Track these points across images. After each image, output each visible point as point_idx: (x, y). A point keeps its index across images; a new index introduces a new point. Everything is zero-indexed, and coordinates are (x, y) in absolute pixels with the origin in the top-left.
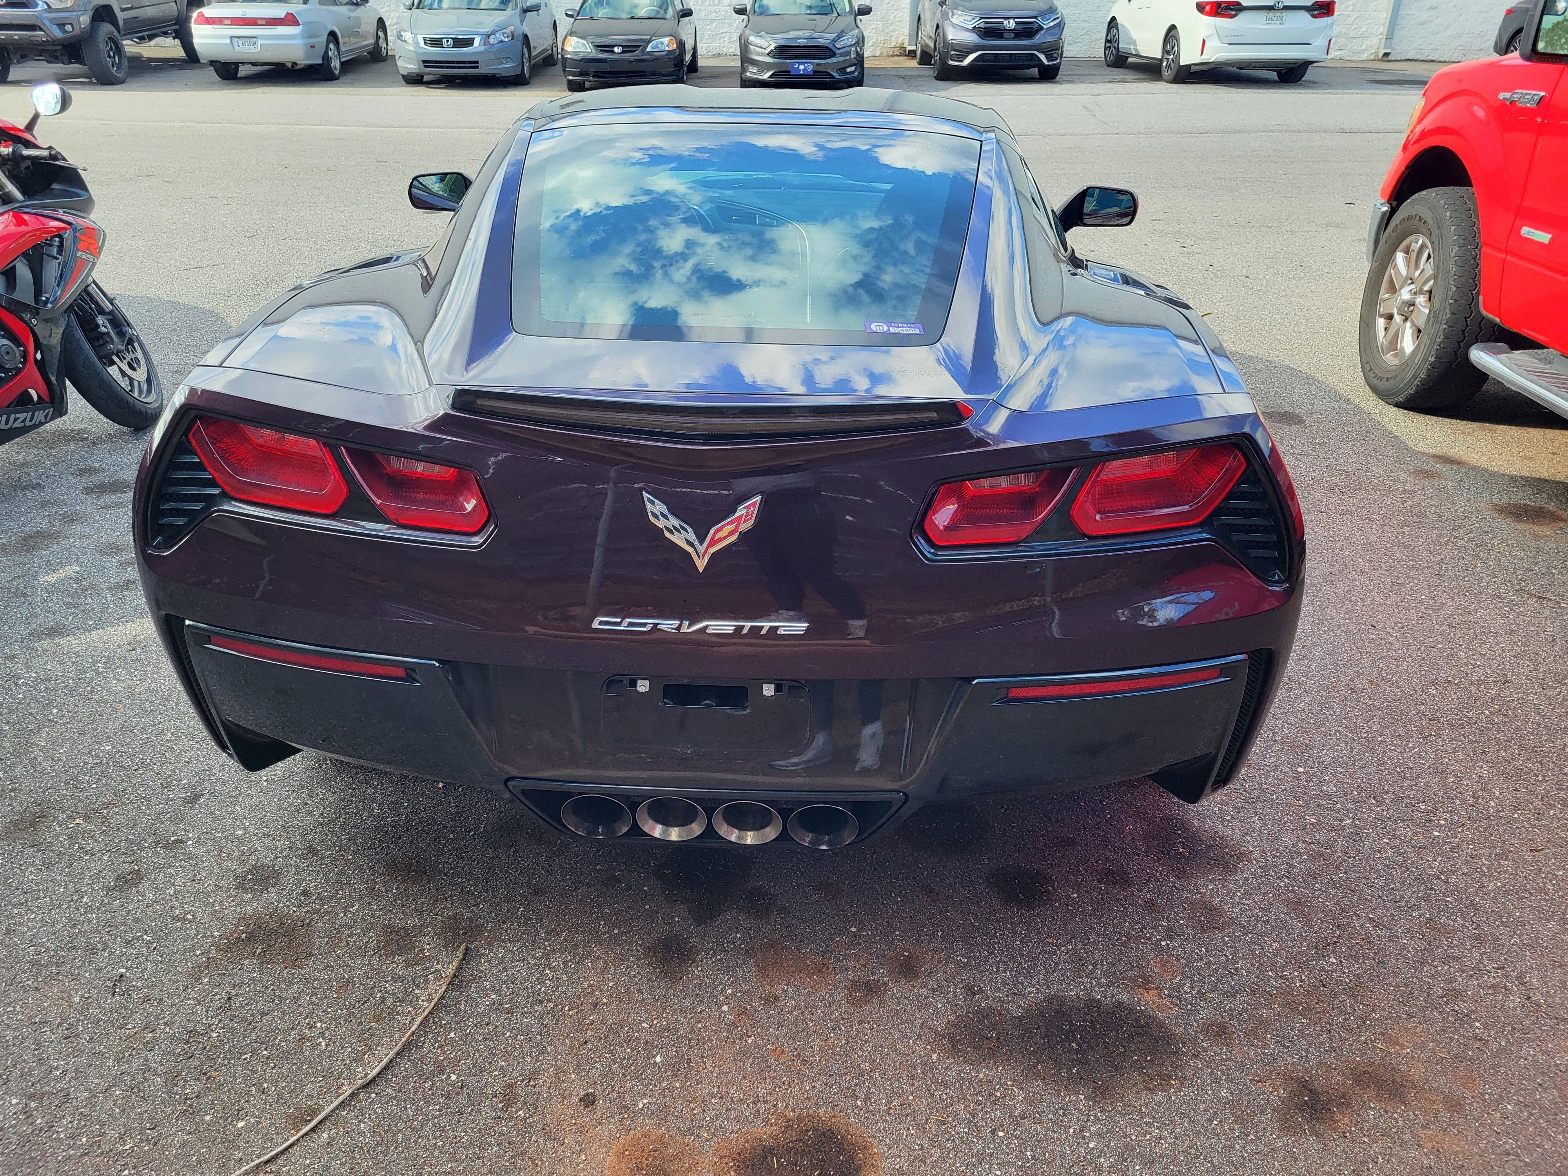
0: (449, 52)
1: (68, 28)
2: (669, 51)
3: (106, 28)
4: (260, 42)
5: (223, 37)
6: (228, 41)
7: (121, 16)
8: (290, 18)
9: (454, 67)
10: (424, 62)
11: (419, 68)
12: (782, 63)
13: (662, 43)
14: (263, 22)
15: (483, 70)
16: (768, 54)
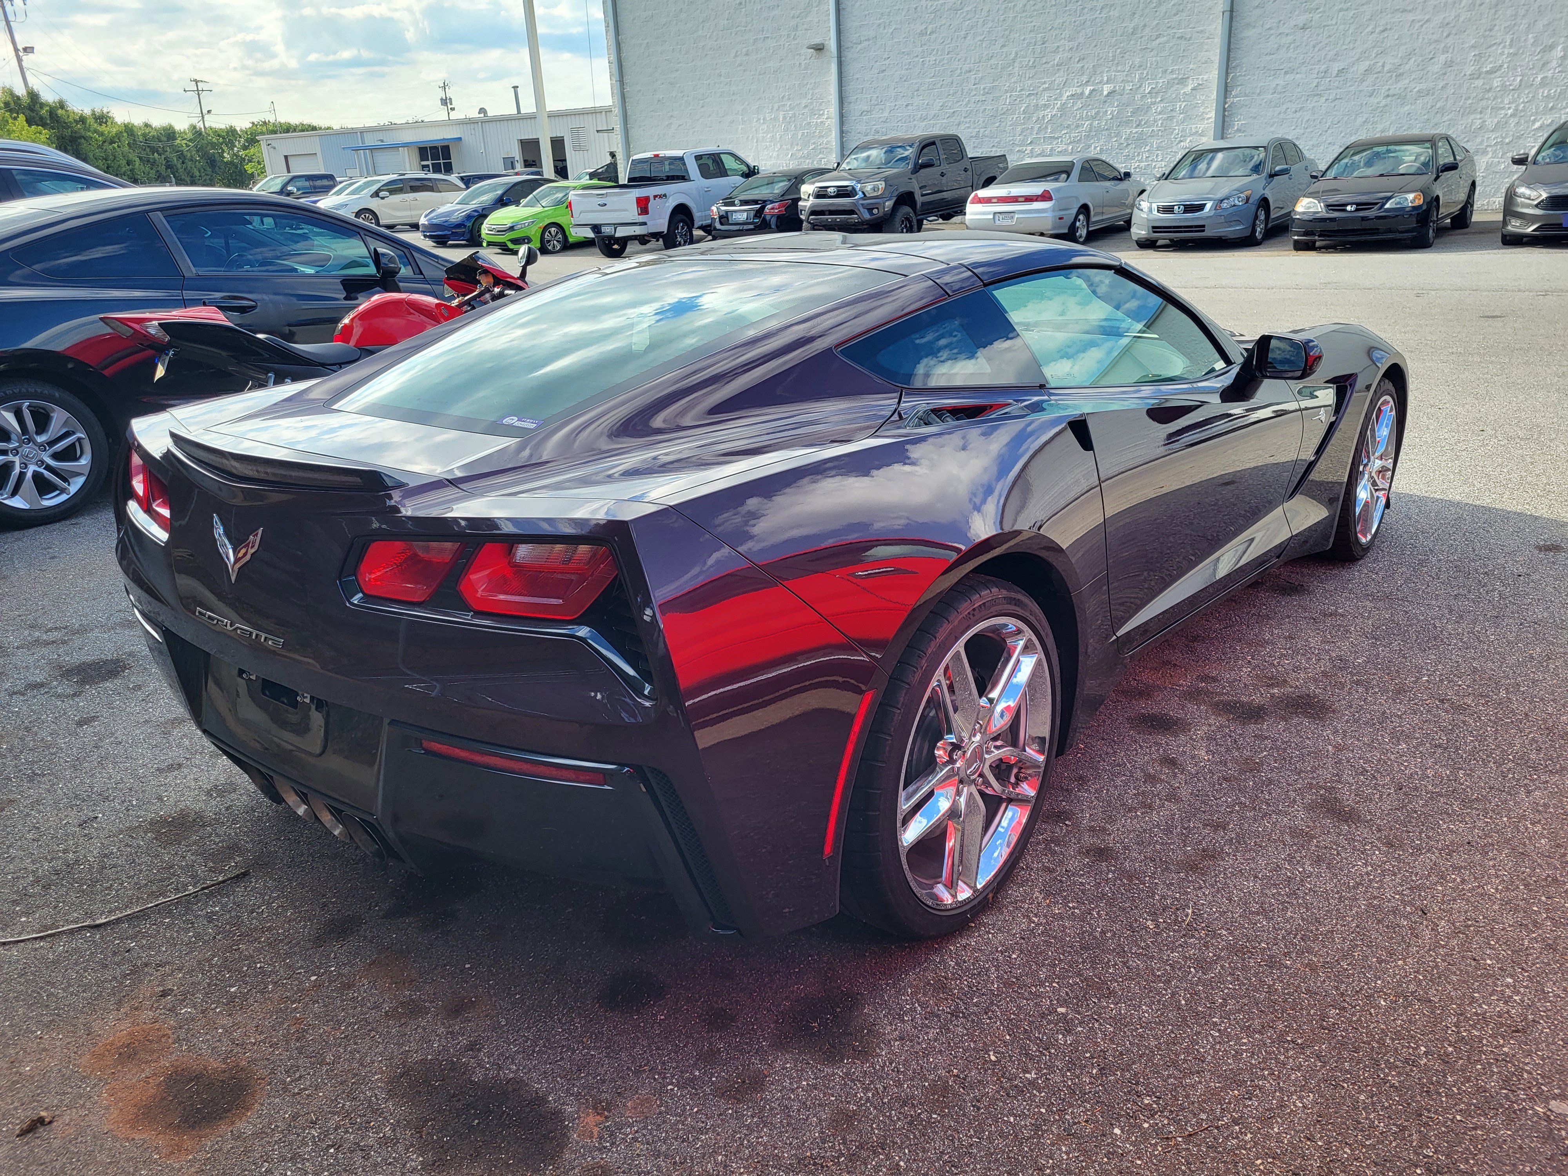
0: (1178, 218)
1: (875, 212)
2: (1413, 207)
3: (906, 209)
4: (1016, 216)
5: (989, 213)
6: (991, 217)
7: (919, 199)
8: (1047, 195)
9: (1181, 232)
10: (1154, 227)
11: (1148, 234)
12: (1549, 215)
13: (1407, 199)
14: (1023, 199)
15: (1208, 233)
16: (1537, 206)
